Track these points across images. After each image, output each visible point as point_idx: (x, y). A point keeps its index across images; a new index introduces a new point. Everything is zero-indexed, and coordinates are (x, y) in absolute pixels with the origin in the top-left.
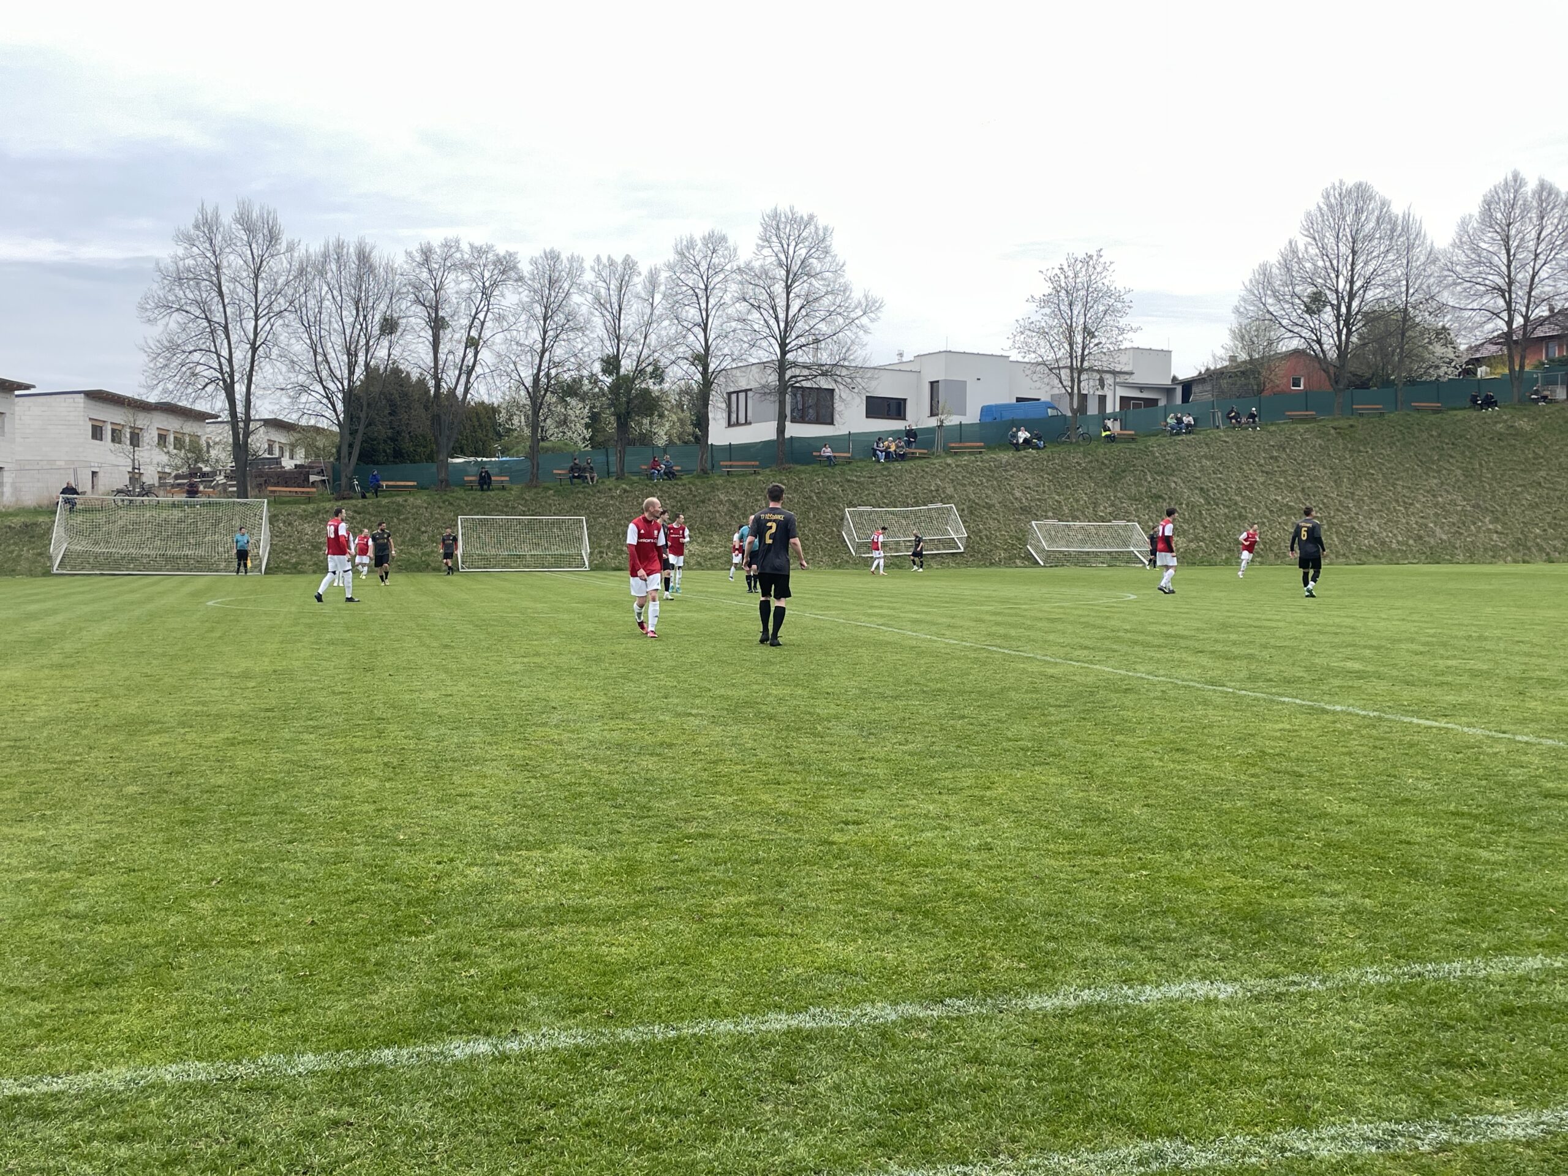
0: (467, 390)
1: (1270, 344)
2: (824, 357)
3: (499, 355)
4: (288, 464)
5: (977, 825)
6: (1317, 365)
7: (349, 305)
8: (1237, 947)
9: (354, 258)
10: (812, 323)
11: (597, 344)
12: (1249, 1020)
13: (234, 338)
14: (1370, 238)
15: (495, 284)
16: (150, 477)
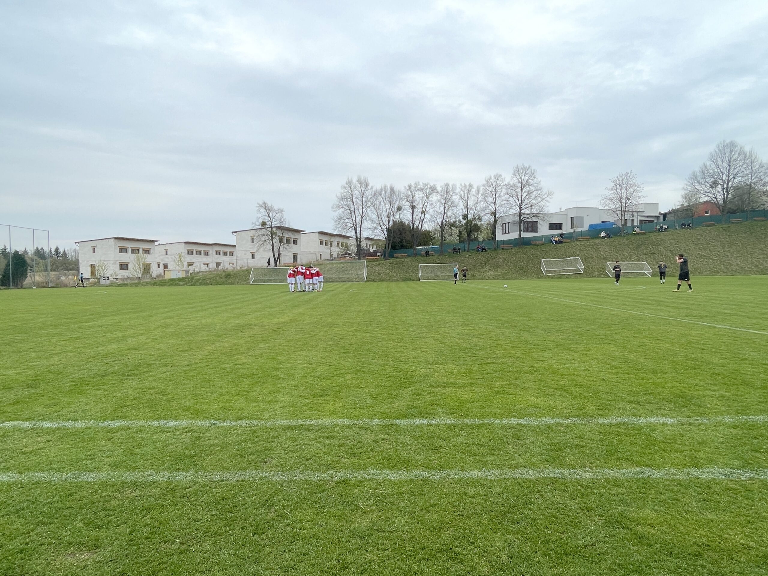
0: (422, 226)
1: (697, 199)
2: (534, 211)
3: (431, 215)
4: (372, 250)
5: (584, 363)
6: (715, 206)
7: (388, 203)
8: (676, 407)
9: (389, 189)
10: (530, 200)
11: (461, 211)
12: (679, 431)
13: (357, 215)
14: (736, 160)
15: (430, 194)
16: (335, 255)
